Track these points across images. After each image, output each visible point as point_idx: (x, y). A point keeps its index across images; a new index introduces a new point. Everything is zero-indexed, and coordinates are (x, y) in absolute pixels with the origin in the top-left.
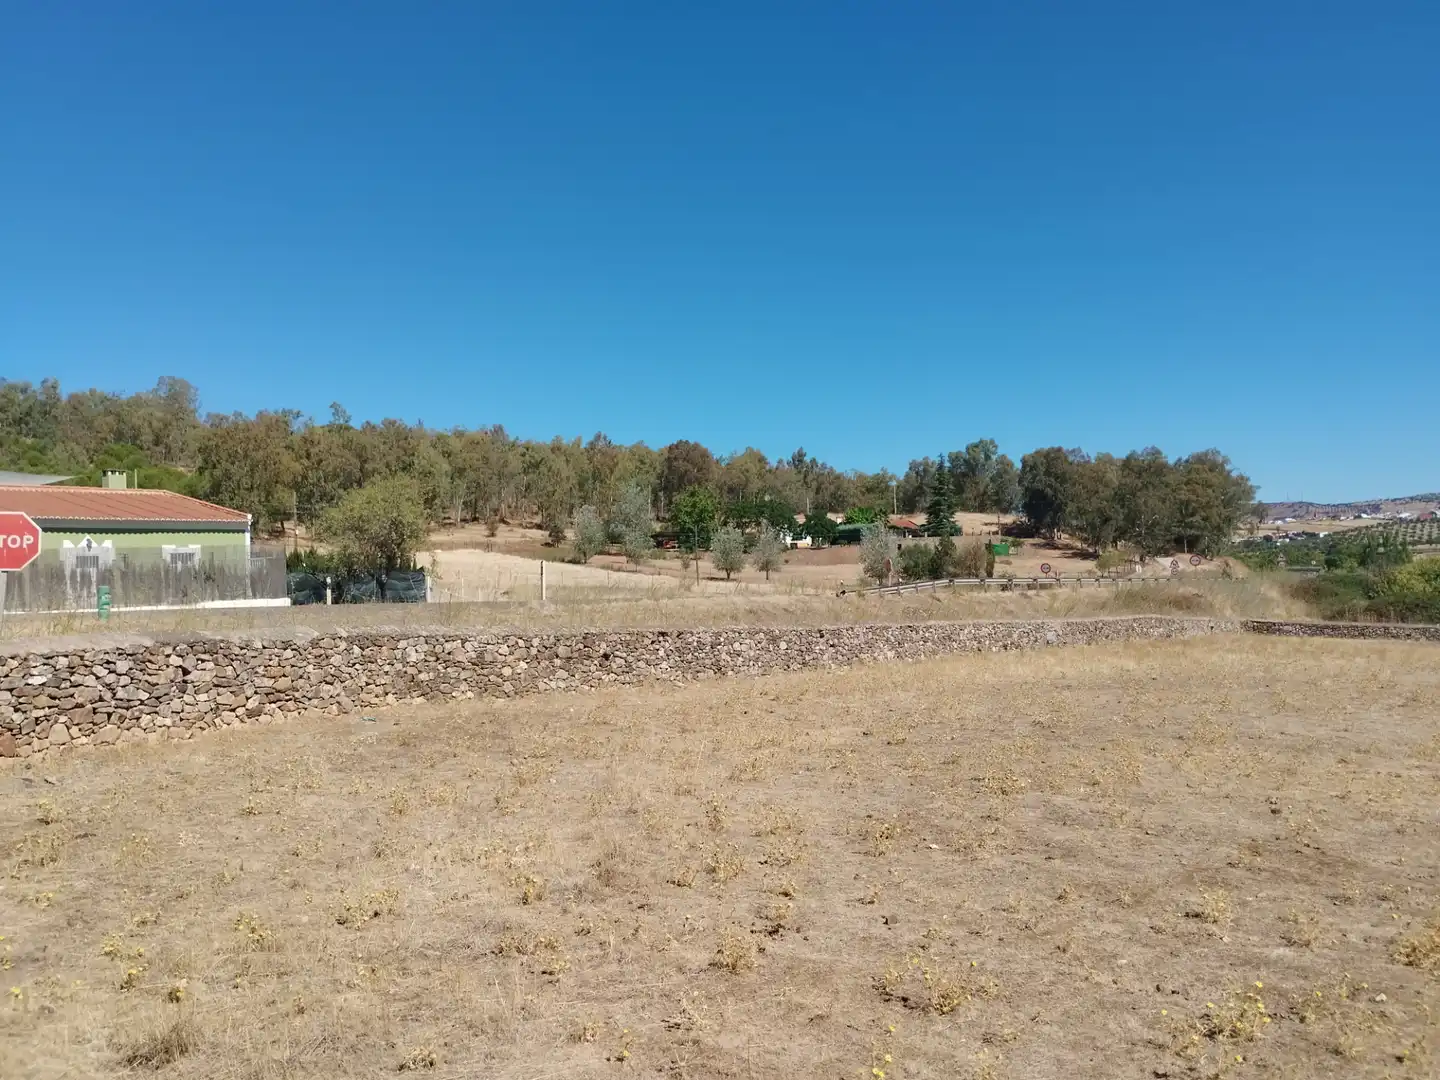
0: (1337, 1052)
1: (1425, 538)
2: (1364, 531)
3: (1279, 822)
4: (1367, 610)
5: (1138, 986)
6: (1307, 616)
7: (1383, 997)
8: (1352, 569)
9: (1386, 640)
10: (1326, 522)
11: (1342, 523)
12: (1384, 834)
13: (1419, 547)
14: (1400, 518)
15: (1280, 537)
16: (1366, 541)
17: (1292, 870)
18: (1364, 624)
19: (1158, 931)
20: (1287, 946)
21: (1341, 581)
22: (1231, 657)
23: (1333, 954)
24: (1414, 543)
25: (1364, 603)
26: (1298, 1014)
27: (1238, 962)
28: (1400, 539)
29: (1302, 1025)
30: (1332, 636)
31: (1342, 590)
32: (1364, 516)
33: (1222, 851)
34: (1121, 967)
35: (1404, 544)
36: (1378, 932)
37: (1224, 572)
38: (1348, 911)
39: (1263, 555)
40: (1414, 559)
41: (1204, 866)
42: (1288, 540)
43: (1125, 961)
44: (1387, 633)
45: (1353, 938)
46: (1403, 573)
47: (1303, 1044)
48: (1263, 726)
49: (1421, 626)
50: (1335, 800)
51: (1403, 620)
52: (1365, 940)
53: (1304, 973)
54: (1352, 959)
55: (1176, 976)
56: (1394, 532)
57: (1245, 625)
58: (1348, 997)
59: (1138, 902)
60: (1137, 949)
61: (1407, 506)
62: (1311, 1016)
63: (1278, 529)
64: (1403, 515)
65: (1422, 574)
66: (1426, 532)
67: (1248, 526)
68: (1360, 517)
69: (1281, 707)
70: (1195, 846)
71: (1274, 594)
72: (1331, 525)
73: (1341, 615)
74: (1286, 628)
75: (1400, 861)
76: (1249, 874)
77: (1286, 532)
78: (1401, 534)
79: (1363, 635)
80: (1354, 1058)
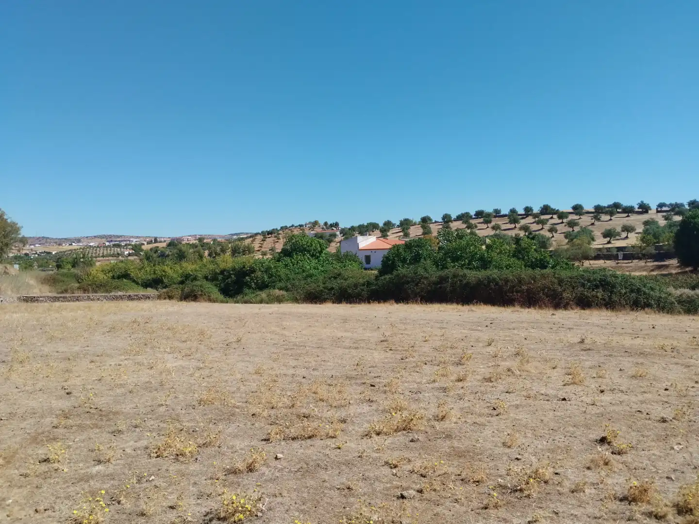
0: (143, 514)
1: (101, 255)
2: (74, 251)
3: (72, 399)
4: (79, 288)
5: (23, 513)
6: (50, 292)
7: (153, 477)
8: (69, 269)
9: (89, 302)
10: (56, 247)
11: (64, 247)
12: (124, 395)
13: (98, 259)
14: (90, 246)
15: (33, 254)
16: (75, 256)
17: (88, 422)
18: (78, 295)
19: (26, 476)
20: (98, 464)
21: (64, 275)
22: (15, 315)
23: (122, 462)
24: (96, 257)
25: (77, 285)
26: (115, 500)
27: (76, 481)
28: (90, 255)
29: (120, 505)
30: (64, 302)
31: (66, 279)
32: (73, 244)
33: (48, 420)
34: (8, 505)
35: (92, 257)
36: (139, 444)
37: (5, 272)
38: (122, 437)
39: (26, 262)
40: (97, 264)
41: (40, 431)
42: (37, 255)
43: (10, 501)
44: (89, 299)
45: (128, 451)
46: (93, 271)
47: (124, 516)
48: (46, 350)
49: (103, 294)
50: (96, 382)
51: (96, 292)
52: (134, 450)
53: (111, 477)
54: (132, 461)
55: (44, 501)
56: (87, 252)
57: (19, 299)
58: (137, 483)
59: (9, 462)
60: (16, 490)
61: (93, 240)
62: (123, 499)
63: (32, 250)
64: (91, 244)
65: (102, 271)
66: (101, 252)
67: (17, 248)
68: (71, 245)
69: (52, 339)
70: (32, 421)
71: (32, 282)
72: (58, 248)
73: (66, 291)
74: (41, 299)
75: (137, 406)
76: (66, 430)
77: (36, 251)
78: (90, 253)
79: (78, 300)
80: (151, 515)
